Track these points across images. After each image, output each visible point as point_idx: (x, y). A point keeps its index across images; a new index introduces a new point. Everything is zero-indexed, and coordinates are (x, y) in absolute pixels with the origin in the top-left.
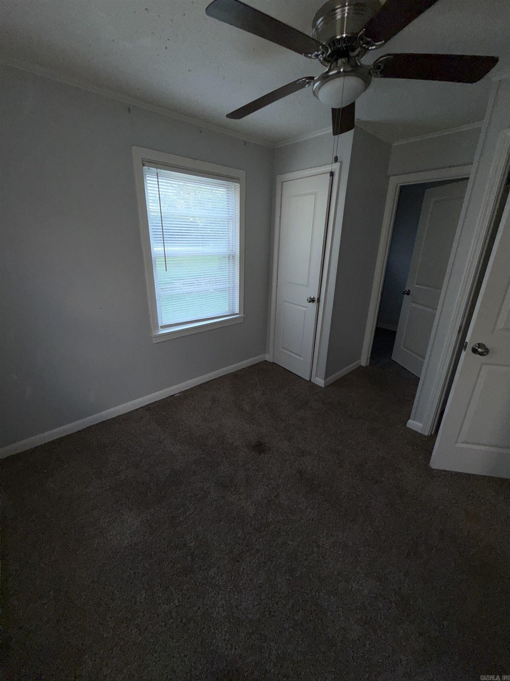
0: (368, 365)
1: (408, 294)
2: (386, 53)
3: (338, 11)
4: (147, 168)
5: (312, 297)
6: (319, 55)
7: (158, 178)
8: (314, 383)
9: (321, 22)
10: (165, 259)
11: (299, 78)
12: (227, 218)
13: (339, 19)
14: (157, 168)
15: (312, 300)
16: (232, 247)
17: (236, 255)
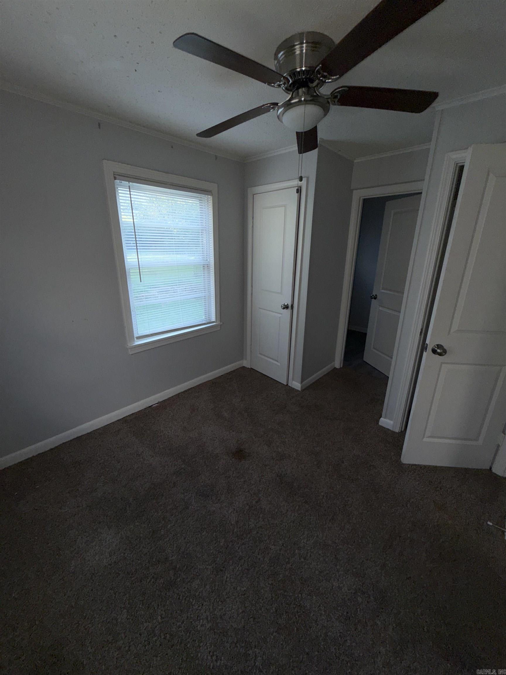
0: (341, 367)
1: (375, 298)
2: (341, 85)
3: (297, 48)
4: (119, 181)
5: (286, 304)
6: (281, 85)
7: (130, 191)
8: (291, 387)
9: (282, 55)
10: (140, 271)
11: (264, 104)
12: (201, 229)
13: (298, 54)
14: (129, 182)
15: (286, 307)
16: (206, 257)
17: (211, 264)
